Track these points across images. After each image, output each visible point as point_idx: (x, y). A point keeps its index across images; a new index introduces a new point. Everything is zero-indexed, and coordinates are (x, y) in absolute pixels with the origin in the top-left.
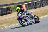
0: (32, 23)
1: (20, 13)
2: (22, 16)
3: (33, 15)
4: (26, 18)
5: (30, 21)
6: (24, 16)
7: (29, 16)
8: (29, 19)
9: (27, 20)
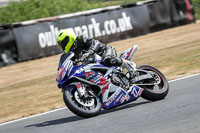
0: (126, 102)
1: (73, 55)
2: (77, 72)
3: (134, 66)
4: (96, 81)
5: (117, 93)
6: (87, 68)
7: (110, 70)
8: (111, 85)
9: (101, 87)
